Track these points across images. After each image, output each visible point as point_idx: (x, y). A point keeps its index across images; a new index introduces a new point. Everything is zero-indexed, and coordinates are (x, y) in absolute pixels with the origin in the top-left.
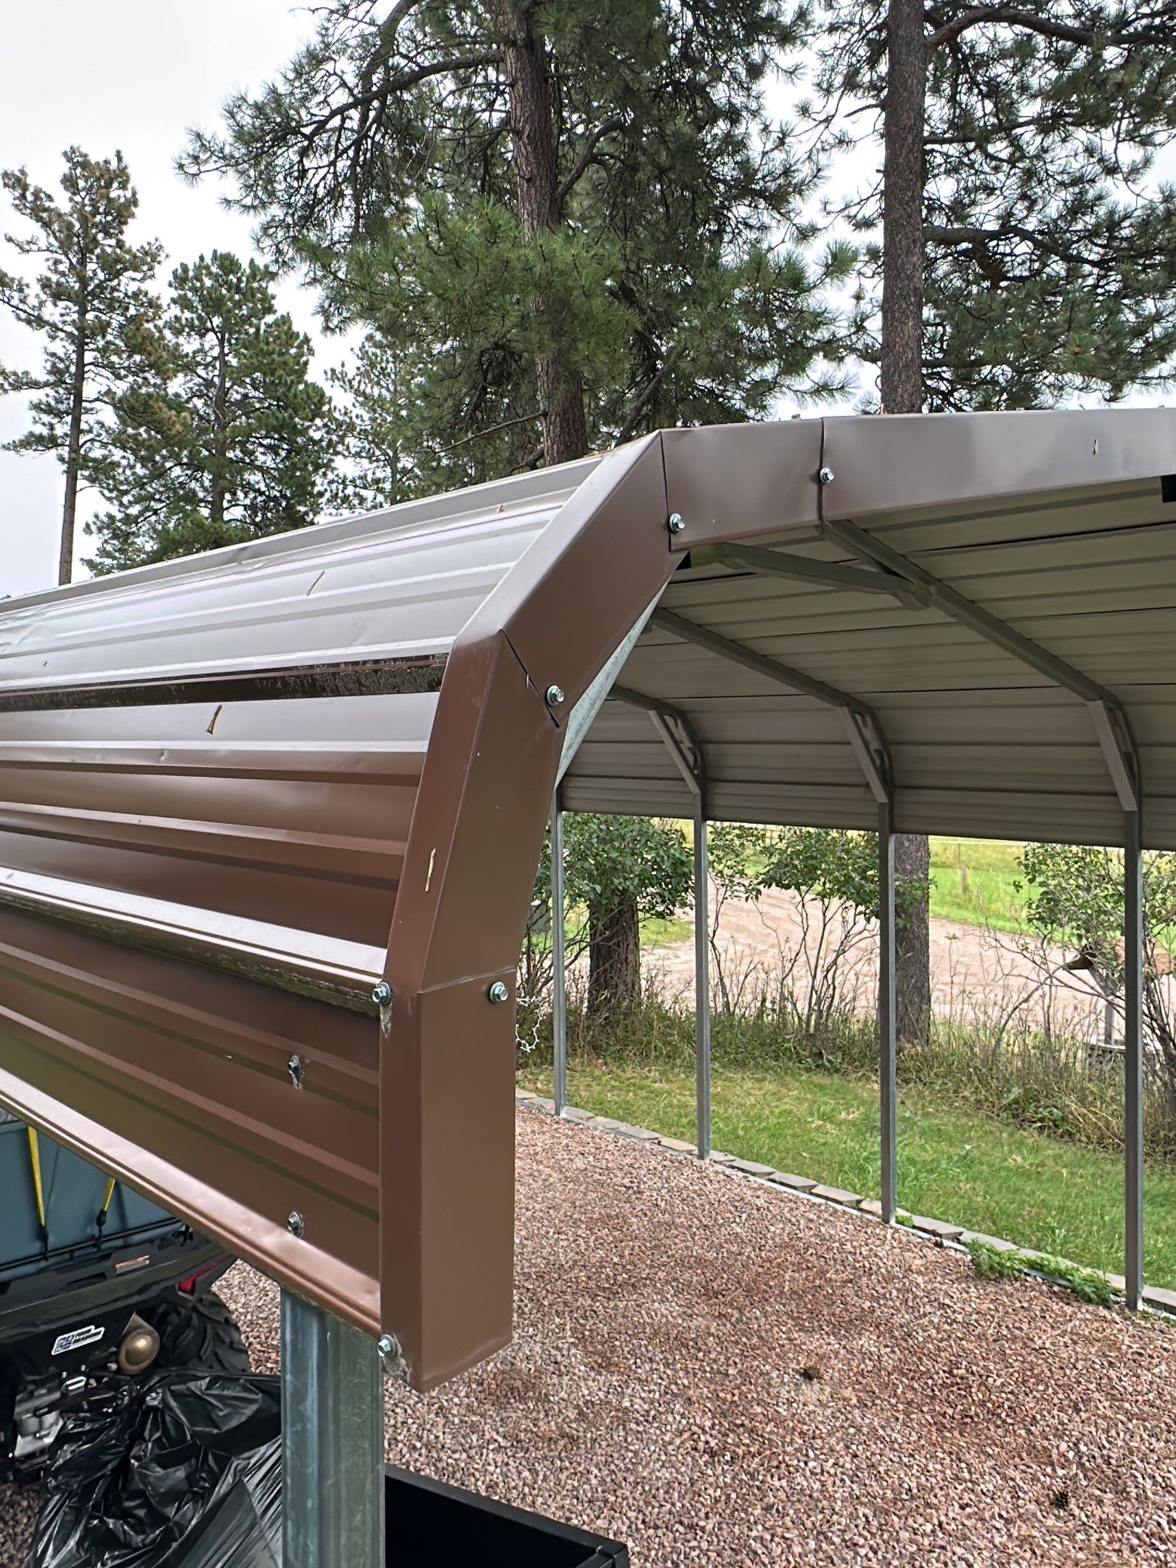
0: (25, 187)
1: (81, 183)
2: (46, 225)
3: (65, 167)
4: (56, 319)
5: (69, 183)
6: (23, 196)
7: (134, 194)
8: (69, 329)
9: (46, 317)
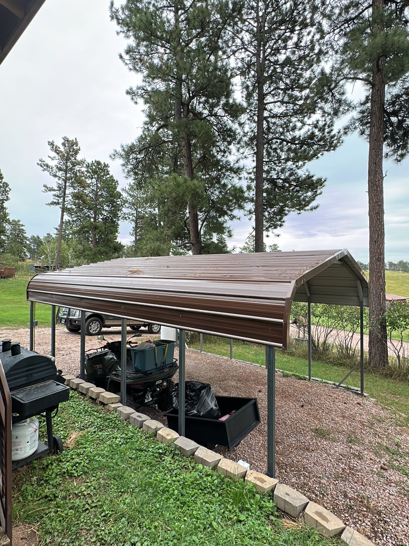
0: (54, 145)
1: (67, 145)
2: (58, 154)
3: (63, 141)
4: (60, 175)
5: (64, 144)
6: (53, 147)
7: (79, 148)
8: (63, 178)
9: (57, 175)
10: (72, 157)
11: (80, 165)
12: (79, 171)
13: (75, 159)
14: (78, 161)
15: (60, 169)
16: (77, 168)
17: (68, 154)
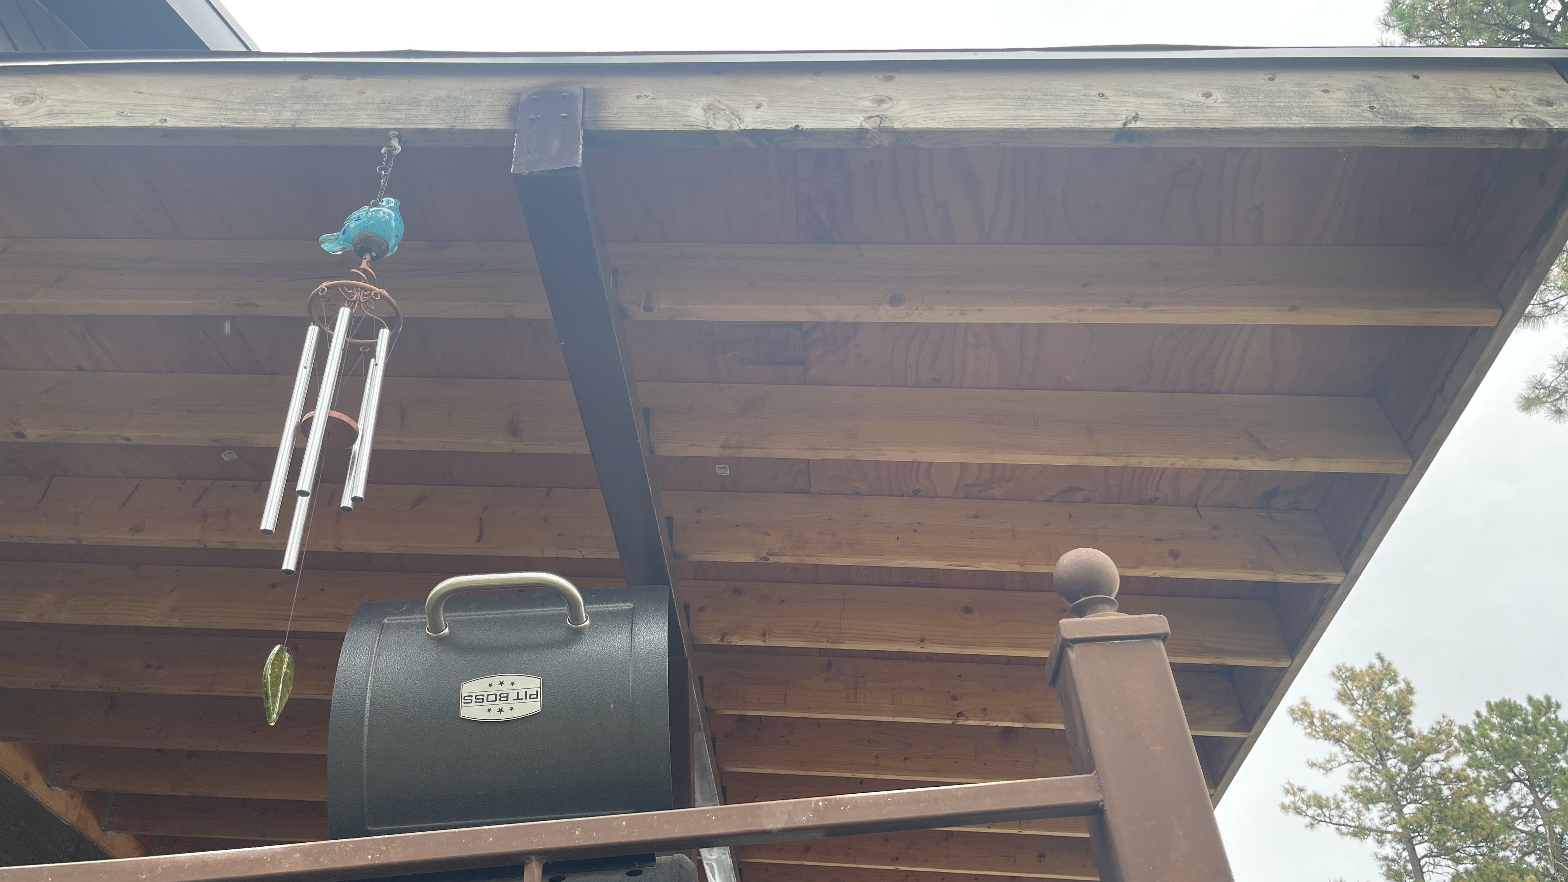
10: (1395, 729)
11: (1437, 751)
12: (1442, 775)
13: (1410, 734)
14: (1423, 738)
15: (1368, 798)
16: (1431, 766)
17: (1375, 726)
